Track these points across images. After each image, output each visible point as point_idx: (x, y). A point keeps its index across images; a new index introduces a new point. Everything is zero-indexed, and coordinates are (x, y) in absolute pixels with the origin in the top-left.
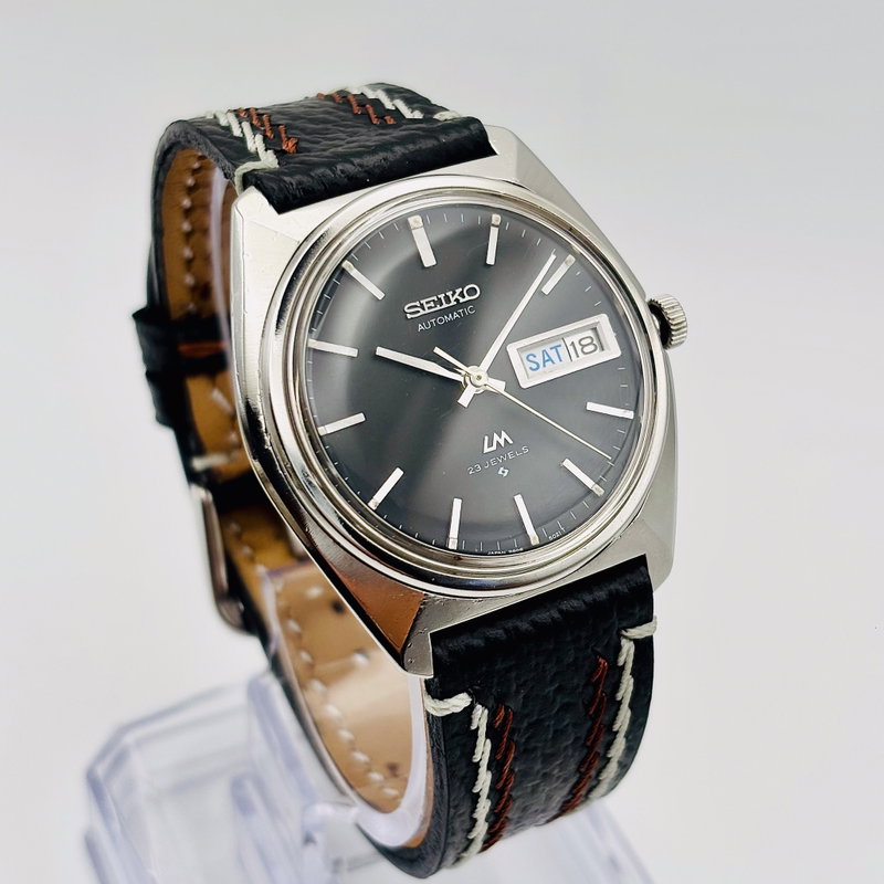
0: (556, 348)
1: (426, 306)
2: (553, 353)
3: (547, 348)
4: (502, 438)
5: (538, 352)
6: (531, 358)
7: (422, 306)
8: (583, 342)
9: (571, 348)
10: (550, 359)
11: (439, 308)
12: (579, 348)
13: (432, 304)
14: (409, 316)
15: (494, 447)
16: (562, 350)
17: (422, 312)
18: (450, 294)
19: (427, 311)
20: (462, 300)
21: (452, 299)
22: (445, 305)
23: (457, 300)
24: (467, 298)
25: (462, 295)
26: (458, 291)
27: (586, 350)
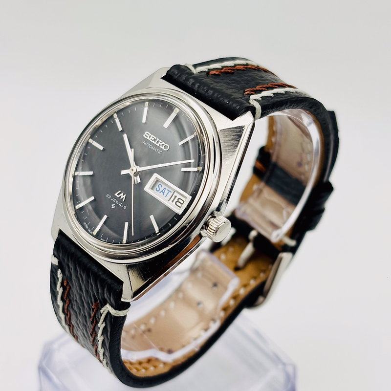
0: (169, 191)
1: (151, 138)
2: (166, 192)
3: (167, 188)
4: (123, 196)
5: (164, 187)
6: (160, 186)
7: (150, 137)
8: (180, 200)
9: (173, 197)
10: (164, 193)
11: (153, 142)
12: (176, 200)
13: (153, 139)
14: (144, 136)
15: (118, 196)
16: (170, 194)
17: (148, 138)
18: (160, 141)
19: (150, 140)
20: (161, 147)
21: (159, 143)
22: (155, 143)
23: (160, 145)
24: (163, 148)
25: (163, 145)
26: (163, 143)
27: (178, 203)
